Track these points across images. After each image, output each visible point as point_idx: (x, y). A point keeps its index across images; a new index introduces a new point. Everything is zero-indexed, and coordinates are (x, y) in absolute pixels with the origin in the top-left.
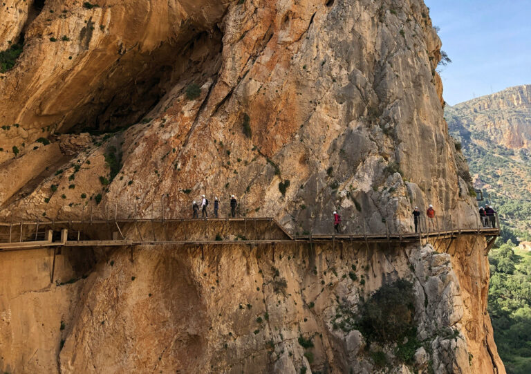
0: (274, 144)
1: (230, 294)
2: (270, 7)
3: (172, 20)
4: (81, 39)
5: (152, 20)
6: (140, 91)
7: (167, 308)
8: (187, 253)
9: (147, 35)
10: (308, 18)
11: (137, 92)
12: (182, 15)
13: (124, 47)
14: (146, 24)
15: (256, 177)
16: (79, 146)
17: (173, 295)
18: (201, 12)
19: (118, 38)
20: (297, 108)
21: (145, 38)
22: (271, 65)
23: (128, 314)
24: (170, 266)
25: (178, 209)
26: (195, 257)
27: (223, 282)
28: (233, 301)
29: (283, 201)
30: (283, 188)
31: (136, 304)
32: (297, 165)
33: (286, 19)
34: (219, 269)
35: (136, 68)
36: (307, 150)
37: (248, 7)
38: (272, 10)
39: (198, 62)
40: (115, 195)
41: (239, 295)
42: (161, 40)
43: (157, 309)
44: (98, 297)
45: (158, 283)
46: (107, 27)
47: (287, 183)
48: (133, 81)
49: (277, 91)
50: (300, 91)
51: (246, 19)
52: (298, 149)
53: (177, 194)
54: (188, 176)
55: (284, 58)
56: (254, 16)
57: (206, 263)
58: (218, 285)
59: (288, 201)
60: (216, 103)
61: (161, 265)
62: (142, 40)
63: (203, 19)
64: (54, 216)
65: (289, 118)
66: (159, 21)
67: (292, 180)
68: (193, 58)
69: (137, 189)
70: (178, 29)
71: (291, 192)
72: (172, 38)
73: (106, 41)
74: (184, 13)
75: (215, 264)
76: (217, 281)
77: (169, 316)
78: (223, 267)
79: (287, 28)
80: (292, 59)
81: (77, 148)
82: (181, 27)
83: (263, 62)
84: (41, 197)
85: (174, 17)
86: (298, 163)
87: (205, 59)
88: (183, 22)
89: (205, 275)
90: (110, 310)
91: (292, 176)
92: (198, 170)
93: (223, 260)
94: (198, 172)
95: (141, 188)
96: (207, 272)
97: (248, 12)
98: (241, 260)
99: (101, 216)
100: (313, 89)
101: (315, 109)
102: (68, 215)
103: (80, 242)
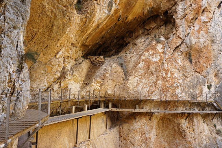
0: (203, 68)
1: (200, 136)
2: (198, 4)
3: (145, 7)
4: (108, 7)
5: (136, 5)
6: (115, 41)
7: (164, 141)
8: (178, 117)
9: (131, 12)
10: (212, 12)
11: (114, 41)
12: (151, 4)
13: (121, 17)
14: (134, 7)
15: (198, 82)
16: (101, 62)
17: (166, 135)
18: (160, 4)
19: (121, 12)
20: (212, 52)
21: (130, 14)
22: (199, 31)
23: (152, 146)
24: (165, 122)
25: (169, 95)
26: (182, 118)
27: (196, 130)
28: (202, 140)
29: (210, 93)
30: (209, 87)
31: (154, 141)
32: (213, 78)
33: (203, 11)
34: (193, 124)
35: (119, 30)
36: (218, 71)
37: (187, 3)
38: (199, 6)
39: (149, 30)
40: (133, 86)
41: (204, 137)
42: (135, 17)
43: (160, 142)
44: (136, 137)
45: (159, 130)
46: (117, 4)
47: (211, 85)
48: (115, 36)
49: (204, 44)
50: (212, 45)
51: (186, 9)
52: (214, 70)
53: (167, 87)
54: (169, 79)
55: (204, 29)
56: (190, 7)
57: (187, 121)
58: (194, 132)
59: (212, 93)
60: (175, 46)
61: (160, 121)
62: (128, 15)
63: (160, 8)
64: (103, 95)
65: (208, 56)
66: (139, 6)
67: (212, 84)
68: (147, 28)
69: (145, 84)
70: (146, 11)
71: (213, 89)
72: (141, 16)
73: (116, 11)
74: (152, 3)
75: (191, 122)
76: (193, 130)
77: (166, 145)
78: (195, 123)
79: (204, 16)
80: (209, 30)
81: (100, 62)
82: (148, 11)
83: (195, 30)
84: (97, 85)
85: (146, 5)
86: (214, 77)
87: (153, 28)
88: (150, 8)
89: (188, 127)
90: (143, 144)
91: (212, 82)
92: (174, 77)
93: (195, 120)
94: (174, 78)
95: (147, 84)
96: (188, 126)
97: (187, 5)
98: (201, 120)
99: (126, 96)
100: (219, 44)
101: (220, 53)
102: (110, 95)
103: (121, 109)
